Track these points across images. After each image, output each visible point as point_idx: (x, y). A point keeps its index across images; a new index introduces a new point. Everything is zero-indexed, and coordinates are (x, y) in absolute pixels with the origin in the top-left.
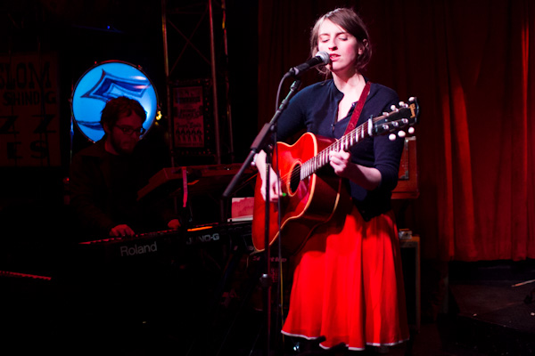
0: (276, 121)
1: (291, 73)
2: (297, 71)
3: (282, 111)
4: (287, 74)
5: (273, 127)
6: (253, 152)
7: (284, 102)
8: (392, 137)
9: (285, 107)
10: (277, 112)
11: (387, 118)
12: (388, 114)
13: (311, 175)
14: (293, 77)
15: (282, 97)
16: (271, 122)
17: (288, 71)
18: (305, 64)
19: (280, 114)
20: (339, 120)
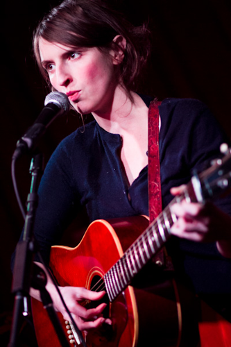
0: (31, 234)
1: (21, 148)
2: (28, 141)
3: (33, 213)
4: (16, 153)
5: (31, 245)
6: (18, 297)
7: (29, 198)
9: (35, 203)
10: (27, 218)
13: (125, 289)
14: (26, 153)
15: (24, 192)
17: (15, 147)
18: (36, 125)
19: (32, 220)
20: (131, 182)
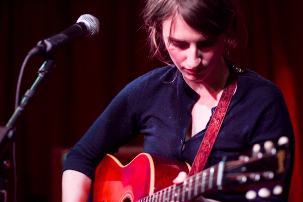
0: (15, 124)
1: (40, 48)
2: (49, 45)
4: (34, 50)
5: (11, 133)
7: (28, 93)
8: (251, 195)
10: (18, 109)
11: (246, 165)
12: (246, 159)
14: (43, 54)
15: (25, 86)
16: (7, 125)
17: (35, 45)
18: (61, 35)
19: (21, 112)
20: (193, 134)
